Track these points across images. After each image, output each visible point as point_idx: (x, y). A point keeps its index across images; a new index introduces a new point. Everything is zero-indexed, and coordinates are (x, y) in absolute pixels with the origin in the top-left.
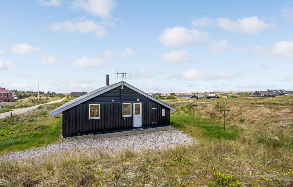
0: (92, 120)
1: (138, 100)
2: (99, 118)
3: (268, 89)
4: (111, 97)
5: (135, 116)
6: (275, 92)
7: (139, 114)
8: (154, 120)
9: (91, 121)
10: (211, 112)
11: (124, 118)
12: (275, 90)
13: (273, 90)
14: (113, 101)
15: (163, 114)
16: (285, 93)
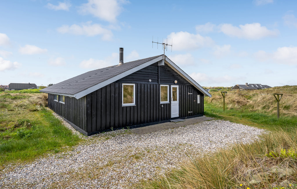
0: (127, 107)
1: (176, 82)
2: (134, 104)
3: (247, 83)
4: (148, 76)
5: (172, 102)
6: (253, 86)
7: (176, 100)
8: (190, 109)
9: (125, 108)
10: (237, 101)
11: (161, 104)
12: (253, 85)
13: (251, 84)
14: (150, 80)
15: (199, 102)
16: (262, 88)
